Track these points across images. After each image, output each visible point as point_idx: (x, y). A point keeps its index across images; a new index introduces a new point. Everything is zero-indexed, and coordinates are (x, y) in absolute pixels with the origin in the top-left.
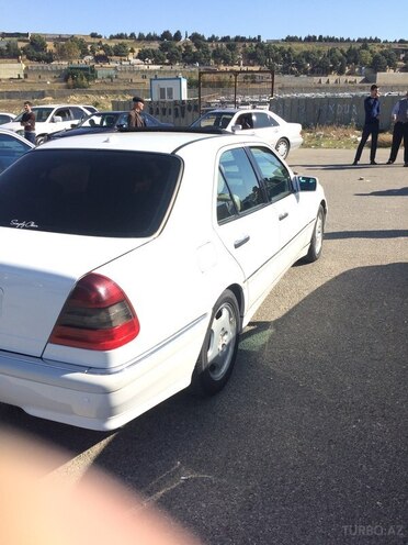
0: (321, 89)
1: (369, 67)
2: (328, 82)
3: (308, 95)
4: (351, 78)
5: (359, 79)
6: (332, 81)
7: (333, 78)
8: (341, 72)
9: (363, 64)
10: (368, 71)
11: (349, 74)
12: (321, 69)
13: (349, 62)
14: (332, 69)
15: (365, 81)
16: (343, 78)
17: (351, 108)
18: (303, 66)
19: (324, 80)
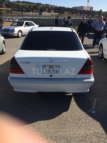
0: (29, 16)
1: (40, 11)
2: (30, 14)
3: (26, 17)
4: (36, 13)
5: (38, 14)
6: (31, 14)
7: (31, 13)
8: (33, 12)
9: (38, 10)
10: (40, 12)
11: (35, 12)
12: (28, 10)
13: (35, 9)
14: (31, 11)
15: (39, 14)
16: (34, 13)
17: (44, 21)
18: (23, 9)
19: (29, 13)
